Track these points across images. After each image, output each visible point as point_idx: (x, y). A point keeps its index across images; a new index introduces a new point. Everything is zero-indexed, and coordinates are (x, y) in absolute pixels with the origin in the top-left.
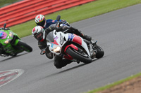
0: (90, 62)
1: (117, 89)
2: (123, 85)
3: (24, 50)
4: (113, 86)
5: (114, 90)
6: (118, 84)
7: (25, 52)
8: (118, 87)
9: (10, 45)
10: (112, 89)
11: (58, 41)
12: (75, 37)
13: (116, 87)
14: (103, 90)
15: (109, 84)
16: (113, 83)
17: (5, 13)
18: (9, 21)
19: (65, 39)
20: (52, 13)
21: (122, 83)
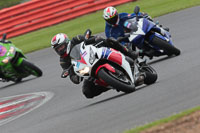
0: (132, 90)
1: (186, 121)
2: (194, 115)
3: (30, 73)
4: (181, 117)
5: (182, 123)
6: (188, 115)
7: (32, 76)
8: (188, 118)
9: (10, 66)
10: (179, 121)
11: (86, 58)
12: (113, 52)
13: (184, 119)
14: (166, 122)
15: (175, 114)
16: (180, 113)
17: (27, 12)
18: (33, 22)
19: (96, 56)
20: (95, 11)
21: (193, 112)
